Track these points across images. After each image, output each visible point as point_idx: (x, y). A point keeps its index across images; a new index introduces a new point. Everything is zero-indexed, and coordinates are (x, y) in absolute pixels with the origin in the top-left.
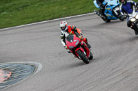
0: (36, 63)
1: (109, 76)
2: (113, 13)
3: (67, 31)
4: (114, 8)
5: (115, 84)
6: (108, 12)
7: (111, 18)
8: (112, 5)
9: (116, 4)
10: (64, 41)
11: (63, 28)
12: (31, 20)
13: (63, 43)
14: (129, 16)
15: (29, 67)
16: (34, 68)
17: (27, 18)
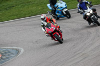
0: (19, 48)
1: (72, 57)
2: (62, 13)
3: (46, 21)
4: (63, 9)
5: (76, 63)
6: (58, 12)
7: (61, 17)
8: (62, 7)
9: (65, 7)
10: (44, 28)
11: (43, 19)
12: (15, 17)
13: (43, 30)
14: (85, 11)
15: (14, 51)
16: (18, 51)
17: (13, 15)
